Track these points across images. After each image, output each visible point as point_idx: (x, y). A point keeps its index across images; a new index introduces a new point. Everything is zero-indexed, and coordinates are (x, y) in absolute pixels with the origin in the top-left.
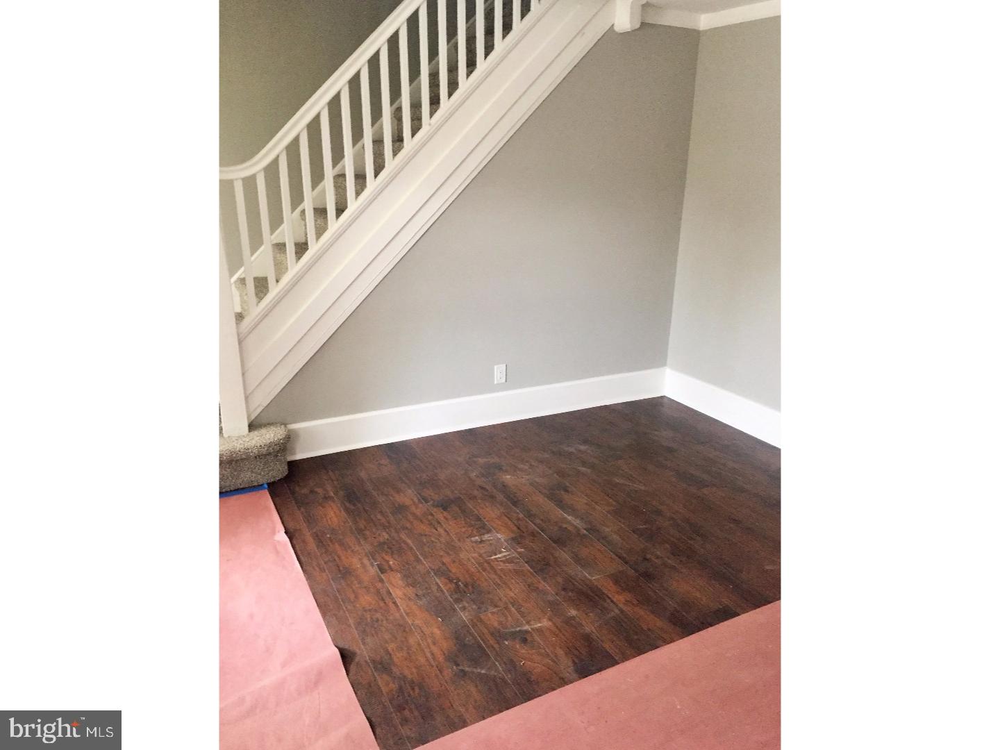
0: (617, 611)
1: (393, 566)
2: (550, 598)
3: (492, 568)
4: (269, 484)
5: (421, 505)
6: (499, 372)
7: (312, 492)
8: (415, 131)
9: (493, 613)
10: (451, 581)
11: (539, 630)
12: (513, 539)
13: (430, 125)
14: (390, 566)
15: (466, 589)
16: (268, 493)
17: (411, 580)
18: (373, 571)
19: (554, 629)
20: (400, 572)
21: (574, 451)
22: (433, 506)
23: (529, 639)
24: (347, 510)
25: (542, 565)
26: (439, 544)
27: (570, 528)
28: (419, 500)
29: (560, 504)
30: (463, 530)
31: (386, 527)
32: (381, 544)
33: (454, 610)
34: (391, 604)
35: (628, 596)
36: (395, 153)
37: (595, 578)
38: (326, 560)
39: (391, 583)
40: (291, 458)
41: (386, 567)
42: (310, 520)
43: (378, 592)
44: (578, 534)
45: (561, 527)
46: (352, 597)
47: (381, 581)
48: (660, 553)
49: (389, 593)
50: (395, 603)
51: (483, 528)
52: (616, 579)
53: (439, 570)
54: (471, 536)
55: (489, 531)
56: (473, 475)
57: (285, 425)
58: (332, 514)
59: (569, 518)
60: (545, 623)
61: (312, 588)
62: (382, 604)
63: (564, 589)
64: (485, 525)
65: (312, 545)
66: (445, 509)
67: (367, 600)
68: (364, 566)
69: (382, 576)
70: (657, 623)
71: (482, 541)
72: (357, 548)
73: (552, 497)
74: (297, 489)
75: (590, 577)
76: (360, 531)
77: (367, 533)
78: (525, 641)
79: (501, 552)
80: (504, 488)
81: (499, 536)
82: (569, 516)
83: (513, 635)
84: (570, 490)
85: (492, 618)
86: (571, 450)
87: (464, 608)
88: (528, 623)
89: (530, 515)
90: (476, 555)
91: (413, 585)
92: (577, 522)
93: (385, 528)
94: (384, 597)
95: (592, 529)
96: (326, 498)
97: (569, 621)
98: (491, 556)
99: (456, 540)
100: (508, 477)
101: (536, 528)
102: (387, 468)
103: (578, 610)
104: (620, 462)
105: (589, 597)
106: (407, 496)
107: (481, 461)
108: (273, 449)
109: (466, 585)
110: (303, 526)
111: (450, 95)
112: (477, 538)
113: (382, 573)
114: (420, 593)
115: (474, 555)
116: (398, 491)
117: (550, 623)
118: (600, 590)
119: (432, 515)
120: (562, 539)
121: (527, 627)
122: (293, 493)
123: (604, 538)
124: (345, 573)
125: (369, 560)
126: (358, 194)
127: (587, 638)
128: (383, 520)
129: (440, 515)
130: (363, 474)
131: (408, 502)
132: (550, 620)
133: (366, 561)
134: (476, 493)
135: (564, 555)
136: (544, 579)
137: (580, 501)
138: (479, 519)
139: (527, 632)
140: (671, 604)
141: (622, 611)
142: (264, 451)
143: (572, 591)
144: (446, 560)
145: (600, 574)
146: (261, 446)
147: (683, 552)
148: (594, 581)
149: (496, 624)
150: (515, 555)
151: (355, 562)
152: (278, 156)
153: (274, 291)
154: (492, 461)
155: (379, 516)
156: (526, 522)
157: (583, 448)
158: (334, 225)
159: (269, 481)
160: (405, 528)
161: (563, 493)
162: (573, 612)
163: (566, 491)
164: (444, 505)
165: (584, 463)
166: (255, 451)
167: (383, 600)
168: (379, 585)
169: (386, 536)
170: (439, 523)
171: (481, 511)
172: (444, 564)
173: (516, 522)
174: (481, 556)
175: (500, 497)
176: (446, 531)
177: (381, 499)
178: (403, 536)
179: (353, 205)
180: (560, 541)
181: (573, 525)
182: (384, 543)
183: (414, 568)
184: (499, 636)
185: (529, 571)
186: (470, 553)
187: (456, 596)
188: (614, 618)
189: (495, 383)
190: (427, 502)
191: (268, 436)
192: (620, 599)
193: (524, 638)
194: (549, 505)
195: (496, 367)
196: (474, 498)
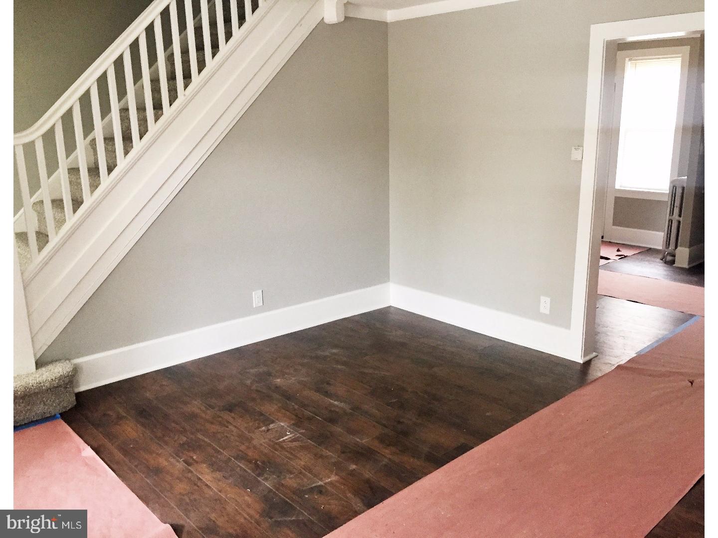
0: (386, 460)
1: (197, 460)
2: (333, 460)
3: (282, 447)
4: (61, 414)
5: (208, 411)
6: (256, 298)
7: (104, 415)
8: (172, 101)
9: (290, 478)
10: (250, 462)
11: (331, 483)
12: (293, 424)
13: (184, 95)
14: (193, 460)
15: (263, 465)
16: (62, 421)
17: (214, 466)
18: (180, 465)
19: (341, 480)
20: (204, 463)
21: (328, 354)
22: (220, 410)
23: (324, 490)
24: (143, 425)
25: (323, 439)
26: (232, 437)
27: (337, 410)
28: (206, 407)
29: (327, 394)
30: (251, 424)
31: (184, 431)
32: (182, 445)
33: (259, 482)
34: (204, 487)
35: (393, 449)
36: (157, 119)
37: (365, 441)
38: (136, 463)
39: (199, 472)
40: (77, 390)
41: (191, 461)
42: (110, 436)
43: (189, 479)
44: (345, 413)
45: (331, 410)
46: (168, 487)
47: (190, 471)
48: (410, 418)
49: (199, 479)
50: (207, 485)
51: (268, 421)
52: (382, 439)
53: (238, 456)
54: (259, 427)
55: (273, 422)
56: (248, 382)
57: (69, 360)
58: (129, 429)
59: (336, 403)
60: (334, 478)
61: (129, 486)
62: (196, 487)
63: (343, 452)
64: (268, 418)
65: (119, 455)
66: (231, 411)
67: (181, 487)
68: (172, 464)
69: (189, 468)
70: (417, 463)
71: (268, 430)
72: (160, 451)
73: (318, 390)
74: (89, 414)
75: (360, 441)
76: (159, 438)
77: (166, 438)
78: (321, 492)
79: (286, 435)
80: (277, 388)
81: (282, 424)
82: (335, 401)
83: (311, 490)
84: (331, 383)
85: (290, 481)
86: (327, 353)
87: (266, 479)
88: (321, 480)
89: (304, 406)
90: (267, 440)
91: (219, 469)
92: (342, 405)
93: (181, 433)
94: (196, 483)
95: (356, 408)
96: (120, 418)
97: (352, 473)
98: (279, 439)
99: (246, 433)
100: (279, 380)
101: (312, 414)
102: (170, 388)
103: (356, 465)
104: (367, 358)
105: (363, 454)
106: (195, 406)
107: (253, 371)
108: (63, 381)
109: (263, 462)
110: (106, 442)
111: (200, 71)
112: (264, 428)
113: (189, 465)
114: (227, 475)
115: (264, 441)
116: (185, 403)
117: (337, 477)
118: (370, 448)
119: (221, 417)
120: (333, 418)
121: (320, 483)
122: (87, 418)
123: (366, 412)
124: (157, 471)
125: (174, 458)
126: (126, 153)
127: (368, 481)
128: (178, 427)
129: (227, 416)
130: (148, 395)
131: (197, 411)
132: (336, 474)
133: (172, 460)
134: (255, 396)
135: (338, 429)
136: (326, 449)
137: (341, 390)
138: (262, 414)
139: (321, 486)
140: (426, 449)
141: (390, 459)
142: (55, 383)
143: (350, 452)
144: (243, 448)
145: (368, 438)
146: (52, 379)
147: (426, 414)
148: (365, 443)
149: (295, 485)
150: (298, 435)
151: (163, 462)
152: (54, 125)
153: (54, 240)
154: (261, 370)
155: (173, 425)
156: (302, 411)
157: (334, 351)
158: (106, 180)
159: (60, 412)
160: (198, 431)
161: (327, 386)
162: (354, 467)
163: (328, 384)
164: (230, 408)
165: (337, 362)
166: (47, 384)
167: (195, 484)
168: (190, 475)
169: (185, 439)
170: (228, 422)
171: (262, 408)
172: (240, 451)
173: (293, 412)
174: (270, 440)
175: (276, 396)
176: (235, 427)
177: (171, 412)
178: (200, 437)
179: (122, 162)
180: (332, 421)
181: (340, 408)
182: (183, 444)
183: (217, 457)
184: (299, 492)
185: (314, 445)
186: (260, 439)
187: (257, 472)
188: (386, 465)
189: (254, 307)
190: (213, 408)
191: (56, 370)
192: (387, 452)
193: (320, 490)
194: (317, 396)
195: (253, 293)
196: (254, 400)
